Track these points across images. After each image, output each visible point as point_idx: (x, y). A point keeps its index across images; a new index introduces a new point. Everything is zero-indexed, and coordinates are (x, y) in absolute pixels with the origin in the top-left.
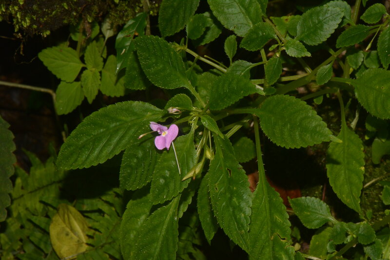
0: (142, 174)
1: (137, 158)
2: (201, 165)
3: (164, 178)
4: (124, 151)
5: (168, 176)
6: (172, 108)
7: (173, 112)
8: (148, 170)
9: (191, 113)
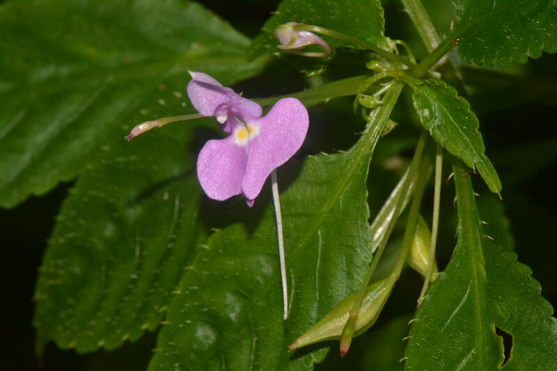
0: (128, 292)
1: (119, 222)
2: (382, 292)
3: (217, 322)
4: (71, 184)
5: (233, 316)
6: (297, 28)
7: (298, 44)
8: (156, 277)
9: (375, 65)
